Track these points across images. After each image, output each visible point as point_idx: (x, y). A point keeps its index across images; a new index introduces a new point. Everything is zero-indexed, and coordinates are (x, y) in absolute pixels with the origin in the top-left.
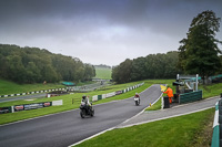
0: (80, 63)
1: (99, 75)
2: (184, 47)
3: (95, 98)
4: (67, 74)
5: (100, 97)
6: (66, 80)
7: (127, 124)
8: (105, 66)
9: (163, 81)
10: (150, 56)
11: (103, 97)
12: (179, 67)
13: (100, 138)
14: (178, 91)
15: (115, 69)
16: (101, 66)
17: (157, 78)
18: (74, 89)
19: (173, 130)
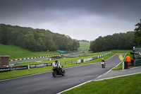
0: (70, 39)
1: (82, 47)
2: (138, 29)
3: (79, 61)
4: (62, 45)
5: (82, 61)
6: (61, 49)
7: (100, 79)
8: (85, 41)
9: (124, 51)
10: (115, 35)
11: (84, 61)
12: (135, 42)
13: (83, 87)
14: (134, 58)
15: (92, 43)
16: (83, 41)
17: (120, 49)
18: (66, 55)
19: (130, 83)
